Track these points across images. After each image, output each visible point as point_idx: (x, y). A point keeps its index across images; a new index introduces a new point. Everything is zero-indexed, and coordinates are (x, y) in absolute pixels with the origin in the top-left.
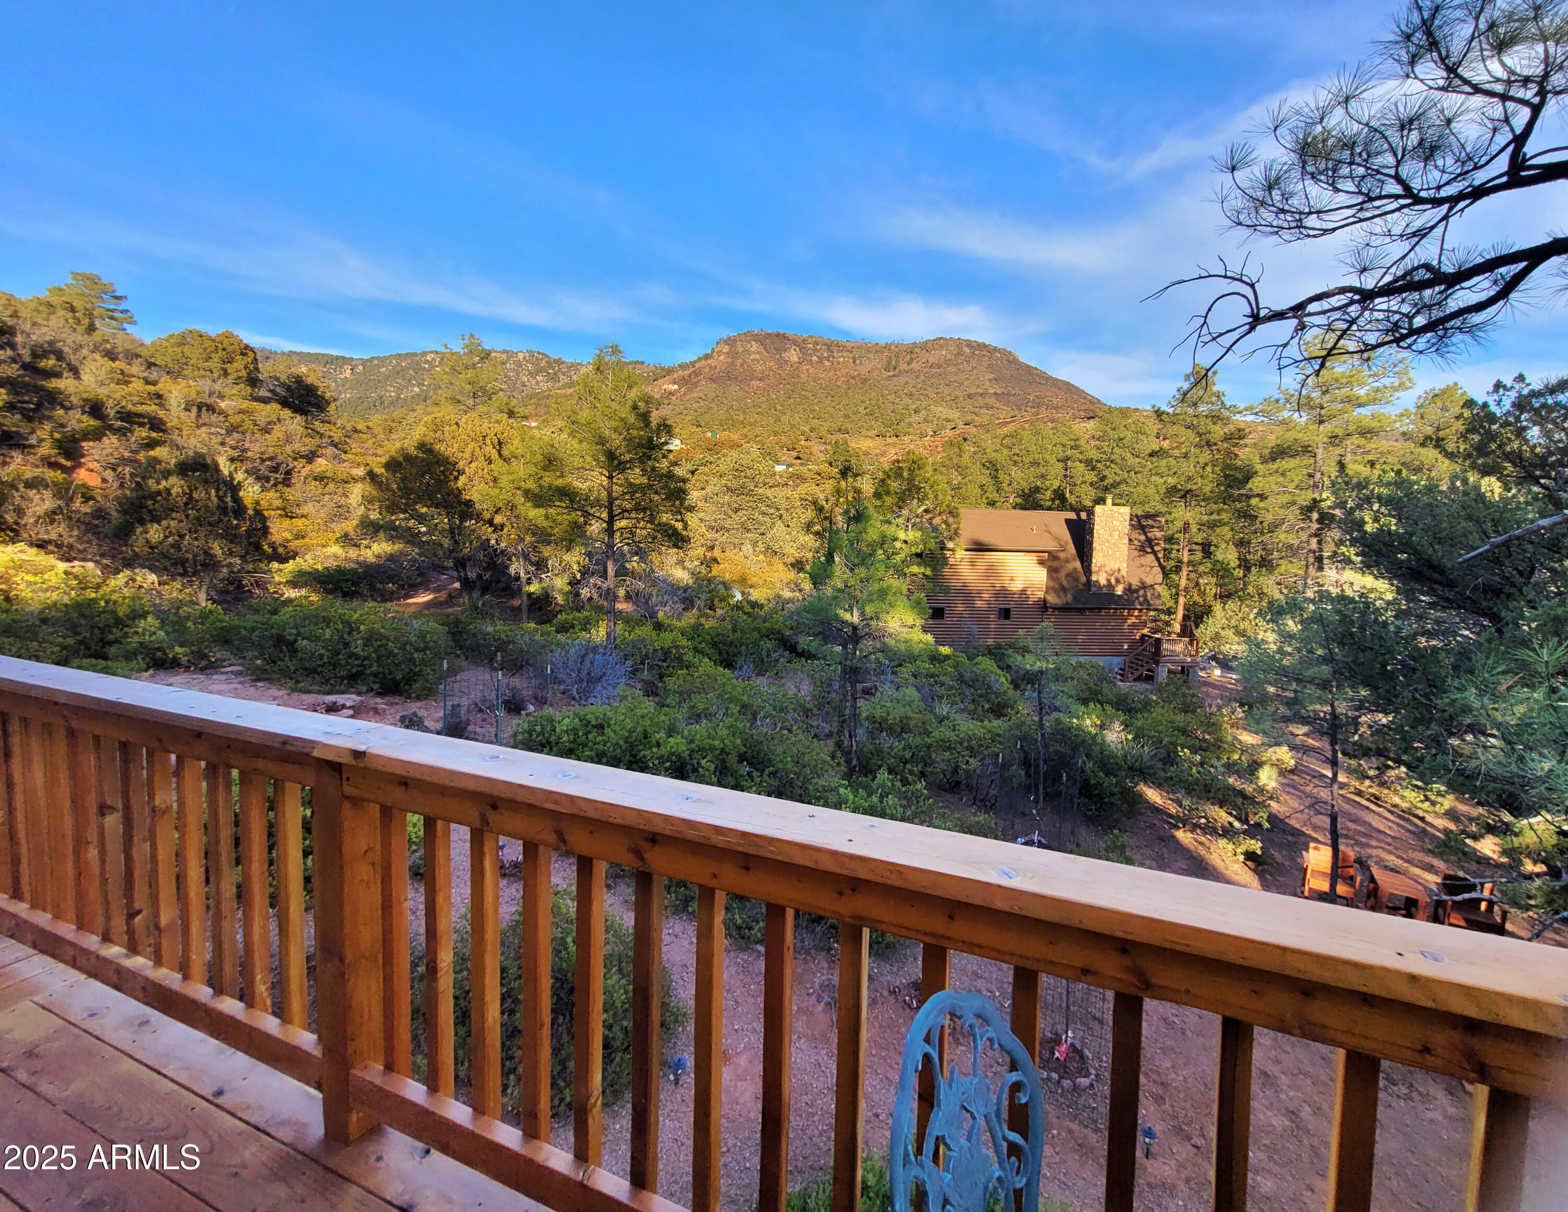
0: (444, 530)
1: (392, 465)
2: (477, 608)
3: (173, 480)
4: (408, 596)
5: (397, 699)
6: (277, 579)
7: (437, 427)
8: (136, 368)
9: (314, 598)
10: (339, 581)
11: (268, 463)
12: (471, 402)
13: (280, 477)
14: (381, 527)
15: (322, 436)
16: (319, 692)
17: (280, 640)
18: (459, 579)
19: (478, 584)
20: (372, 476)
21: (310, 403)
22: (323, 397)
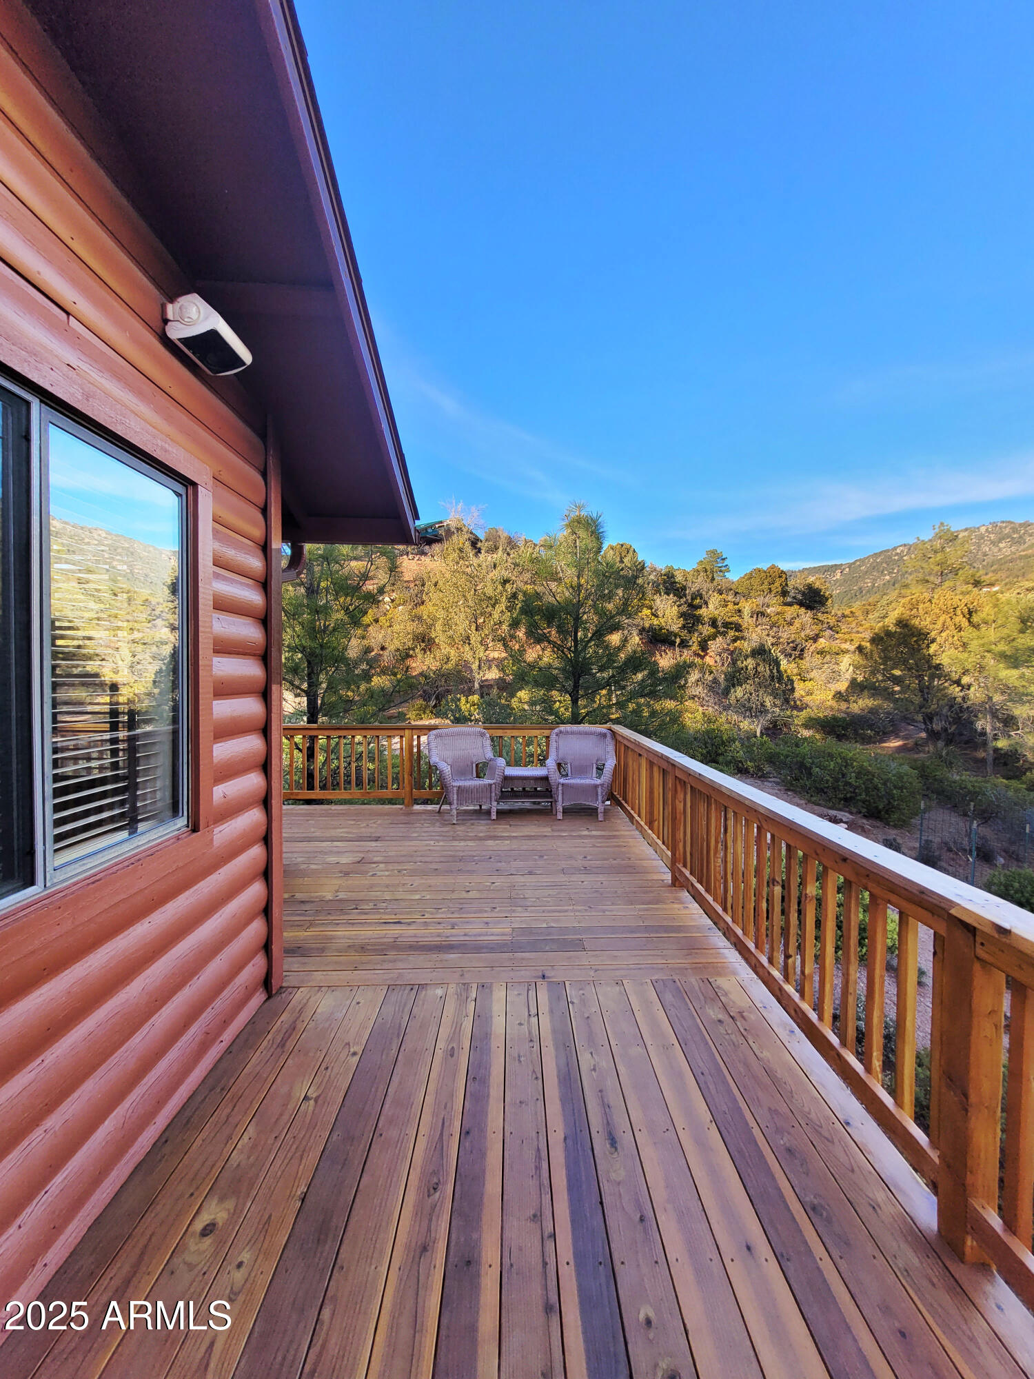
0: (915, 689)
1: (875, 640)
2: (941, 757)
3: (750, 660)
4: (882, 741)
5: (878, 824)
6: (796, 722)
7: (914, 606)
8: (730, 598)
9: (818, 736)
10: (833, 726)
11: (791, 645)
12: (938, 581)
13: (797, 653)
14: (866, 687)
15: (822, 622)
16: (825, 806)
17: (802, 765)
18: (927, 730)
19: (943, 735)
20: (860, 649)
21: (815, 601)
22: (824, 596)
